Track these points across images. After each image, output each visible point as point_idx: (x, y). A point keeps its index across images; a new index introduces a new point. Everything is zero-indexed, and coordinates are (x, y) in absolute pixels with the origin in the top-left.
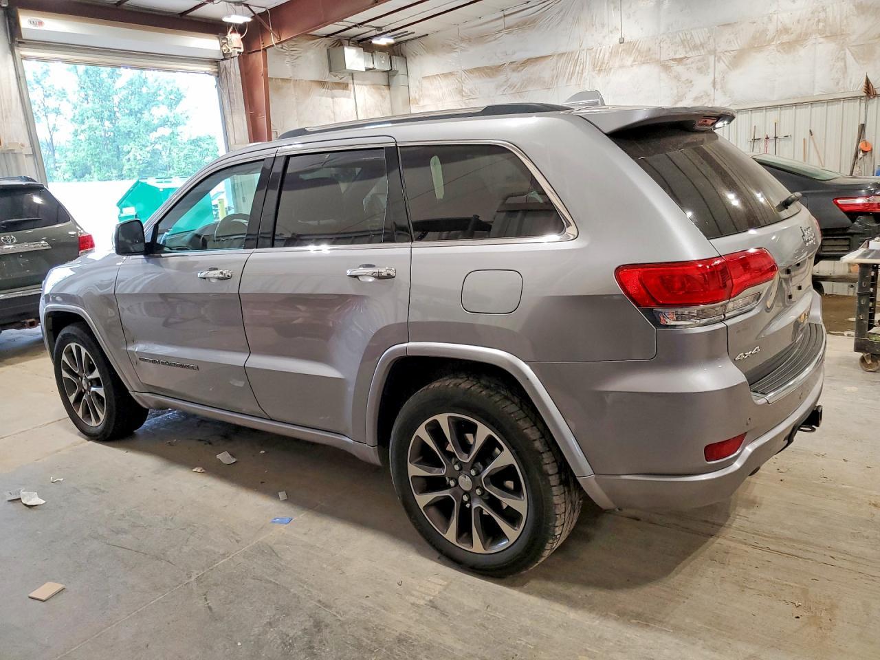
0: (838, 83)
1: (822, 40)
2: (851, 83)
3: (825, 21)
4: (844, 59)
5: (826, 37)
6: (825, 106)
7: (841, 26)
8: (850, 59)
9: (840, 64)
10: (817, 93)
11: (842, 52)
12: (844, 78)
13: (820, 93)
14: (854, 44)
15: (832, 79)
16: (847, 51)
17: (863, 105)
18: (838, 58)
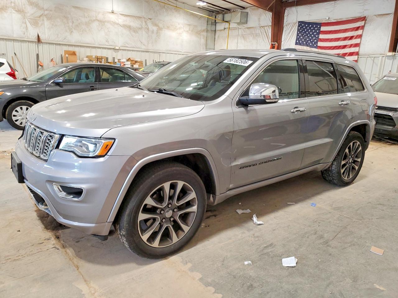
0: (24, 34)
1: (14, 12)
2: (30, 34)
3: (14, 3)
4: (26, 23)
5: (16, 11)
6: (20, 43)
7: (22, 8)
8: (29, 25)
9: (24, 25)
10: (15, 36)
11: (24, 20)
12: (27, 32)
13: (17, 36)
14: (29, 18)
15: (22, 31)
16: (26, 20)
17: (37, 45)
18: (23, 22)
